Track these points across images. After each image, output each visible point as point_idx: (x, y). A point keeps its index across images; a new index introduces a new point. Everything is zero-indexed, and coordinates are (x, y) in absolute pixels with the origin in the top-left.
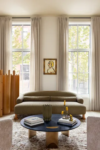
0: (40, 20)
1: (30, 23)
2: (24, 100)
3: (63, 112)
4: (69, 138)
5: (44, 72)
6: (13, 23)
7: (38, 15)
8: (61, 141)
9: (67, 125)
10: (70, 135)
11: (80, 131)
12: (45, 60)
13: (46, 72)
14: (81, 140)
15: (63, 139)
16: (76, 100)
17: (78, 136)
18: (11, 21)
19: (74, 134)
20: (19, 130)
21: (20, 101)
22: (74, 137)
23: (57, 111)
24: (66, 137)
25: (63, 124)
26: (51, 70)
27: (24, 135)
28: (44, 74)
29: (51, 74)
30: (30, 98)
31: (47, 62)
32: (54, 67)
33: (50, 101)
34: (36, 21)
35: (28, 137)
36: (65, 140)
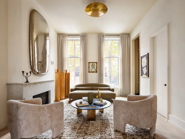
0: (86, 37)
1: (79, 39)
2: (75, 89)
3: (97, 96)
4: (103, 114)
5: (89, 71)
6: (68, 39)
7: (84, 34)
8: (98, 116)
9: (100, 105)
10: (104, 112)
11: (111, 110)
12: (89, 63)
13: (90, 71)
14: (111, 115)
15: (100, 115)
16: (109, 90)
17: (109, 113)
18: (66, 37)
19: (107, 111)
20: (71, 109)
21: (72, 90)
22: (106, 113)
23: (95, 96)
24: (102, 113)
25: (97, 104)
26: (94, 70)
27: (74, 112)
28: (89, 72)
29: (93, 72)
30: (79, 88)
31: (91, 64)
32: (96, 68)
33: (92, 90)
34: (83, 37)
35: (76, 113)
36: (101, 115)
